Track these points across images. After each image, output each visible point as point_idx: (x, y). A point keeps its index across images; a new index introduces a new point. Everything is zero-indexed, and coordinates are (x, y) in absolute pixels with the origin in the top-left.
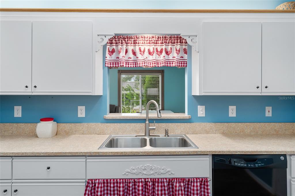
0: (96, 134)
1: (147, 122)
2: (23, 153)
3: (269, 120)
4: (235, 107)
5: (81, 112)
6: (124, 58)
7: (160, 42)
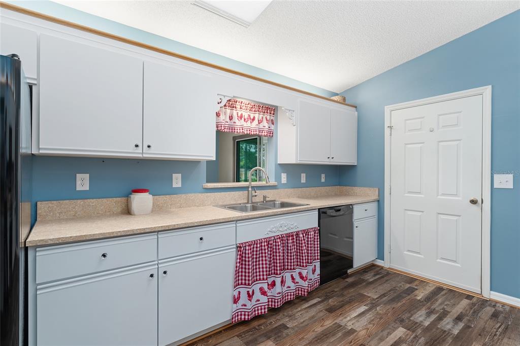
0: (195, 205)
1: (250, 189)
2: (174, 225)
3: (323, 185)
4: (305, 174)
5: (177, 181)
6: (227, 123)
7: (253, 110)
